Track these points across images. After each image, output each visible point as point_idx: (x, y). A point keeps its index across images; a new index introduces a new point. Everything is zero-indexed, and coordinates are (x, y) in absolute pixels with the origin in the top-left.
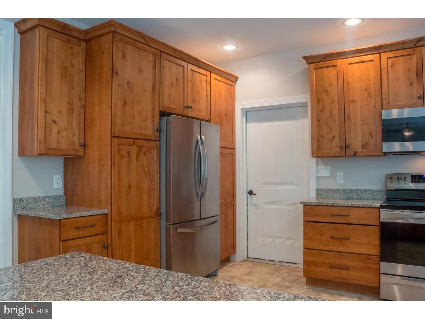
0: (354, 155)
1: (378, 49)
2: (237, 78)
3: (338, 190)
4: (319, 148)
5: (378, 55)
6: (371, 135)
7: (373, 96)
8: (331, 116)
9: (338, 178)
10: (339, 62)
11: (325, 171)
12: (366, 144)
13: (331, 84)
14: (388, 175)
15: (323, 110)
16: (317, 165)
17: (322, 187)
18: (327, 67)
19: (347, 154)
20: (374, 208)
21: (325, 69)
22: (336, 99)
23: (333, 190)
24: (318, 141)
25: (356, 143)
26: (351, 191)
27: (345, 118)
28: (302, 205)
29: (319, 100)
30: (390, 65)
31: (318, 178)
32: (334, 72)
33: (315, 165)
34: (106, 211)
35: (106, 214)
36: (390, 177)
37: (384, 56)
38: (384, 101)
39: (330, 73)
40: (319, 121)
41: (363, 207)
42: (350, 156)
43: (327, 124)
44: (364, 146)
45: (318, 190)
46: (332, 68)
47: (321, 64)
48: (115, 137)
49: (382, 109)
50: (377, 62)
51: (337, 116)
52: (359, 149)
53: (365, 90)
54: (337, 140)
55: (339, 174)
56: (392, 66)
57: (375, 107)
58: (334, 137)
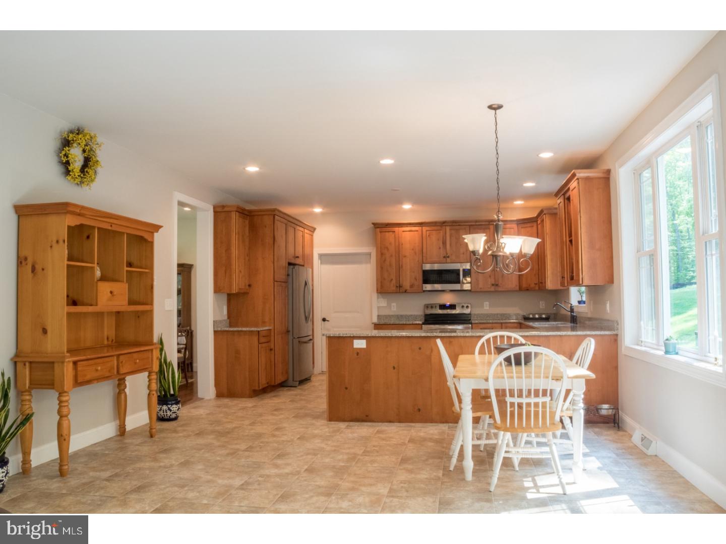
0: (405, 292)
1: (421, 224)
2: (315, 229)
3: (393, 316)
4: (382, 286)
5: (421, 228)
6: (416, 279)
7: (417, 254)
8: (390, 265)
9: (392, 307)
10: (396, 229)
11: (383, 303)
12: (412, 285)
13: (390, 244)
14: (425, 305)
15: (385, 260)
16: (378, 298)
17: (381, 314)
18: (389, 232)
19: (401, 291)
20: (419, 324)
21: (387, 233)
22: (394, 254)
23: (389, 315)
24: (381, 282)
25: (407, 284)
26: (402, 316)
27: (399, 268)
28: (373, 325)
29: (382, 254)
30: (428, 235)
31: (379, 308)
32: (393, 235)
33: (376, 299)
34: (271, 328)
35: (270, 330)
36: (427, 306)
37: (425, 229)
38: (424, 258)
39: (389, 237)
40: (382, 268)
41: (412, 324)
42: (403, 292)
43: (387, 271)
44: (412, 286)
45: (378, 316)
46: (391, 233)
47: (384, 229)
48: (277, 281)
49: (423, 263)
50: (420, 233)
51: (394, 265)
52: (408, 288)
53: (413, 249)
54: (394, 281)
55: (394, 304)
56: (429, 236)
57: (418, 261)
58: (392, 280)
